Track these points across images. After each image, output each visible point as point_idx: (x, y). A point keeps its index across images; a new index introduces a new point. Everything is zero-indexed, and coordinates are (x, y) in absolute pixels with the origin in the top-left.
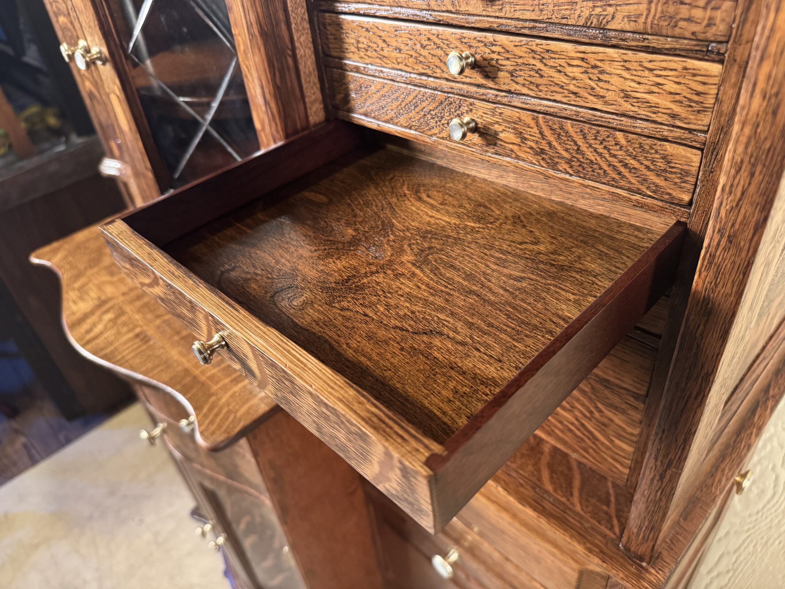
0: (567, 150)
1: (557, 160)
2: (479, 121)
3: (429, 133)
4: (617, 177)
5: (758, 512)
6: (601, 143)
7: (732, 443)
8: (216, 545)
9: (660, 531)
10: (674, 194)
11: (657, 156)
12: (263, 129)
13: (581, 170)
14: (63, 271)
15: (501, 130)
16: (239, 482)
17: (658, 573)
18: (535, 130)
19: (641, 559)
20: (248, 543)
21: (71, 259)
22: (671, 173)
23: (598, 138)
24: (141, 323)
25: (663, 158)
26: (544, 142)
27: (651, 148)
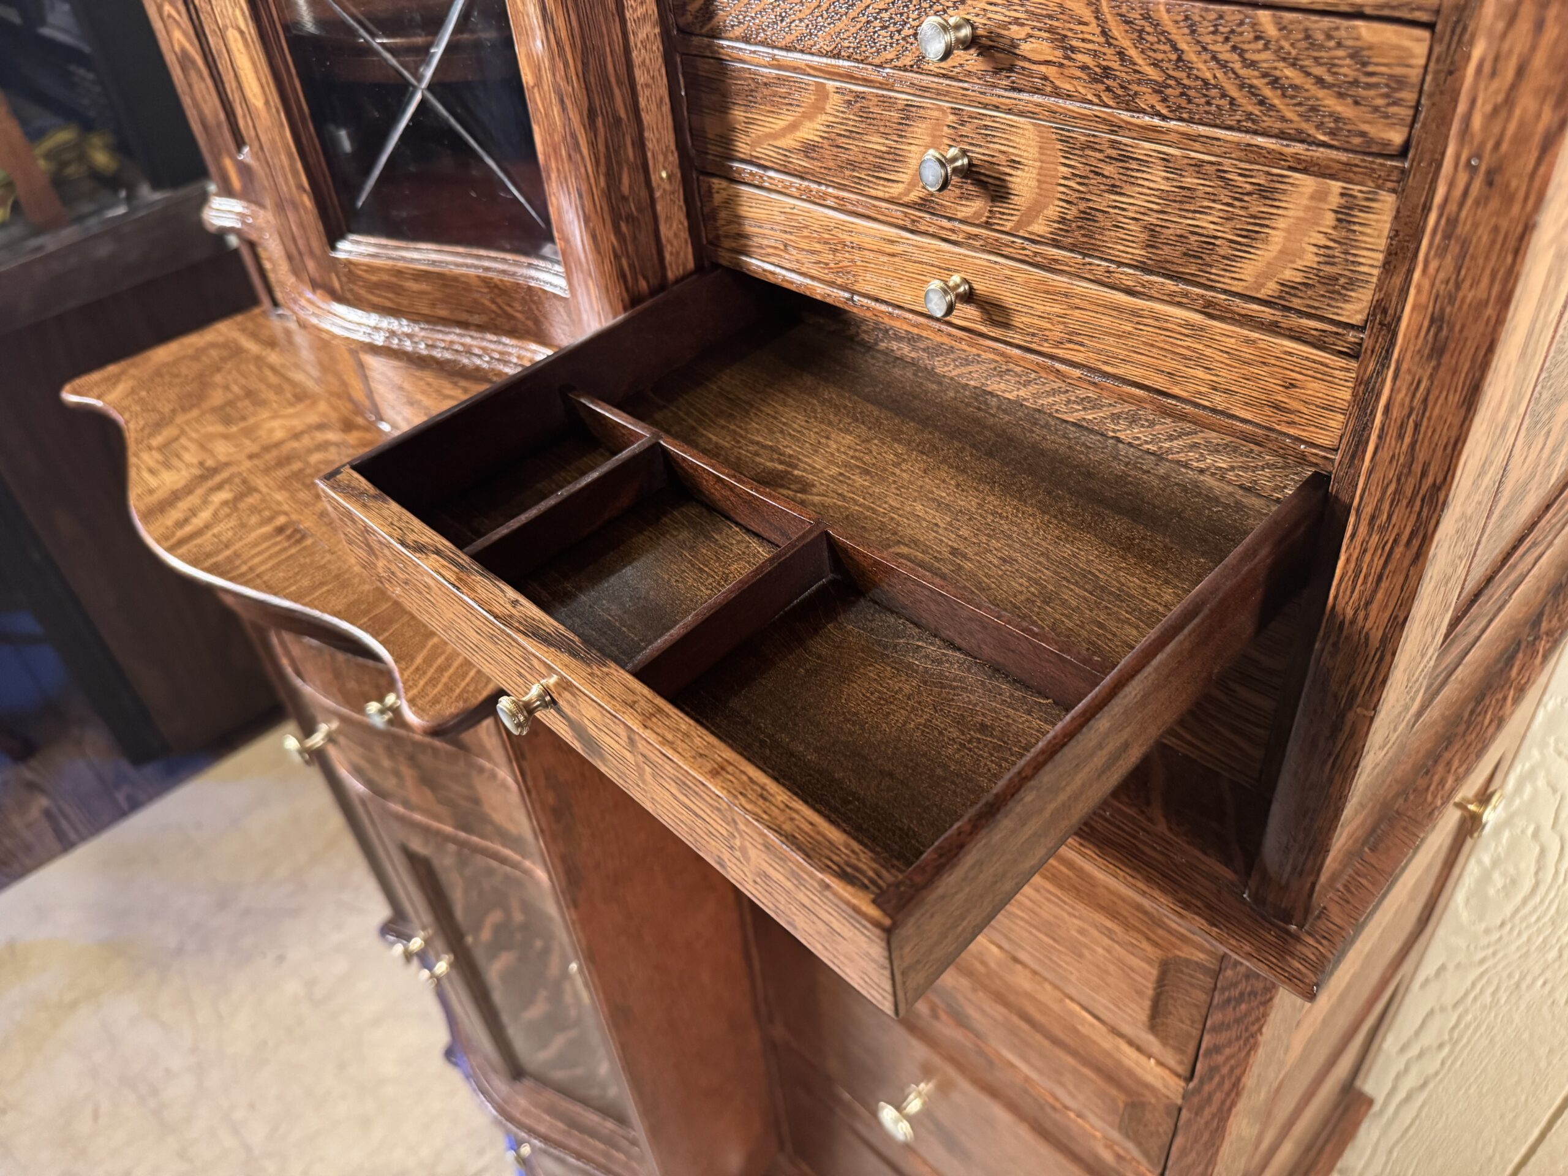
0: (1155, 65)
1: (1135, 87)
2: (979, 21)
3: (877, 61)
4: (1256, 110)
5: (1503, 924)
6: (1227, 39)
7: (1466, 715)
8: (432, 976)
9: (1328, 851)
10: (1373, 131)
11: (1341, 53)
12: (538, 83)
13: (1184, 103)
14: (127, 415)
15: (1023, 35)
16: (482, 836)
17: (1321, 944)
18: (1094, 27)
19: (1288, 918)
20: (494, 971)
21: (143, 394)
22: (1369, 86)
23: (1221, 29)
24: (286, 507)
25: (1352, 56)
26: (1110, 51)
27: (1329, 37)
